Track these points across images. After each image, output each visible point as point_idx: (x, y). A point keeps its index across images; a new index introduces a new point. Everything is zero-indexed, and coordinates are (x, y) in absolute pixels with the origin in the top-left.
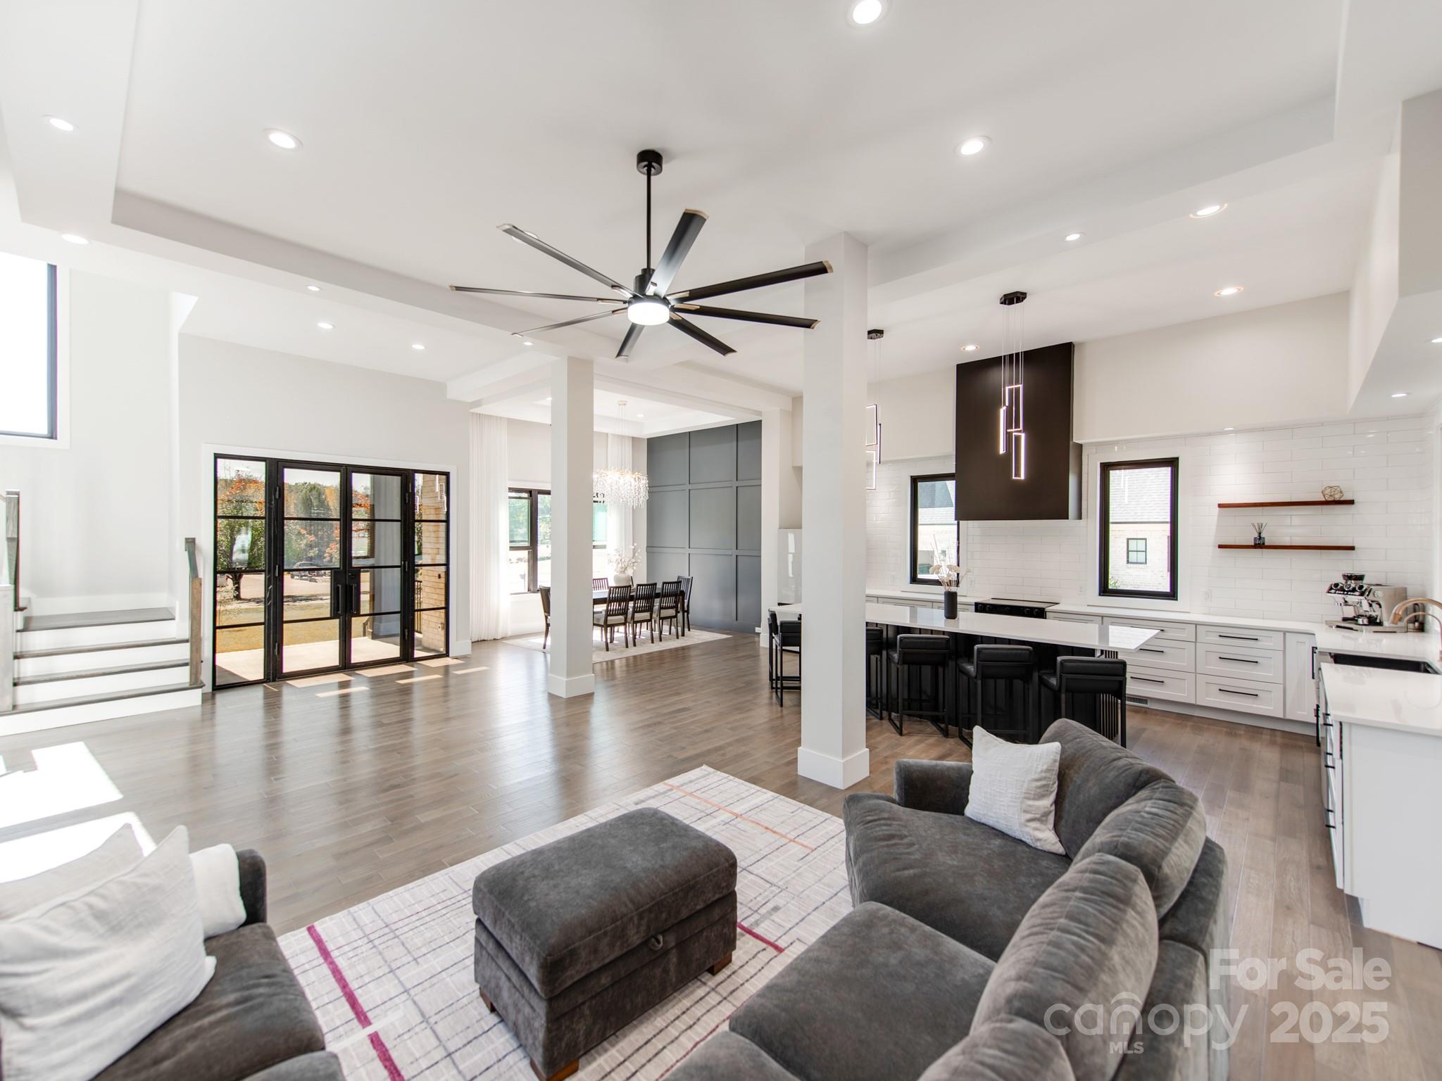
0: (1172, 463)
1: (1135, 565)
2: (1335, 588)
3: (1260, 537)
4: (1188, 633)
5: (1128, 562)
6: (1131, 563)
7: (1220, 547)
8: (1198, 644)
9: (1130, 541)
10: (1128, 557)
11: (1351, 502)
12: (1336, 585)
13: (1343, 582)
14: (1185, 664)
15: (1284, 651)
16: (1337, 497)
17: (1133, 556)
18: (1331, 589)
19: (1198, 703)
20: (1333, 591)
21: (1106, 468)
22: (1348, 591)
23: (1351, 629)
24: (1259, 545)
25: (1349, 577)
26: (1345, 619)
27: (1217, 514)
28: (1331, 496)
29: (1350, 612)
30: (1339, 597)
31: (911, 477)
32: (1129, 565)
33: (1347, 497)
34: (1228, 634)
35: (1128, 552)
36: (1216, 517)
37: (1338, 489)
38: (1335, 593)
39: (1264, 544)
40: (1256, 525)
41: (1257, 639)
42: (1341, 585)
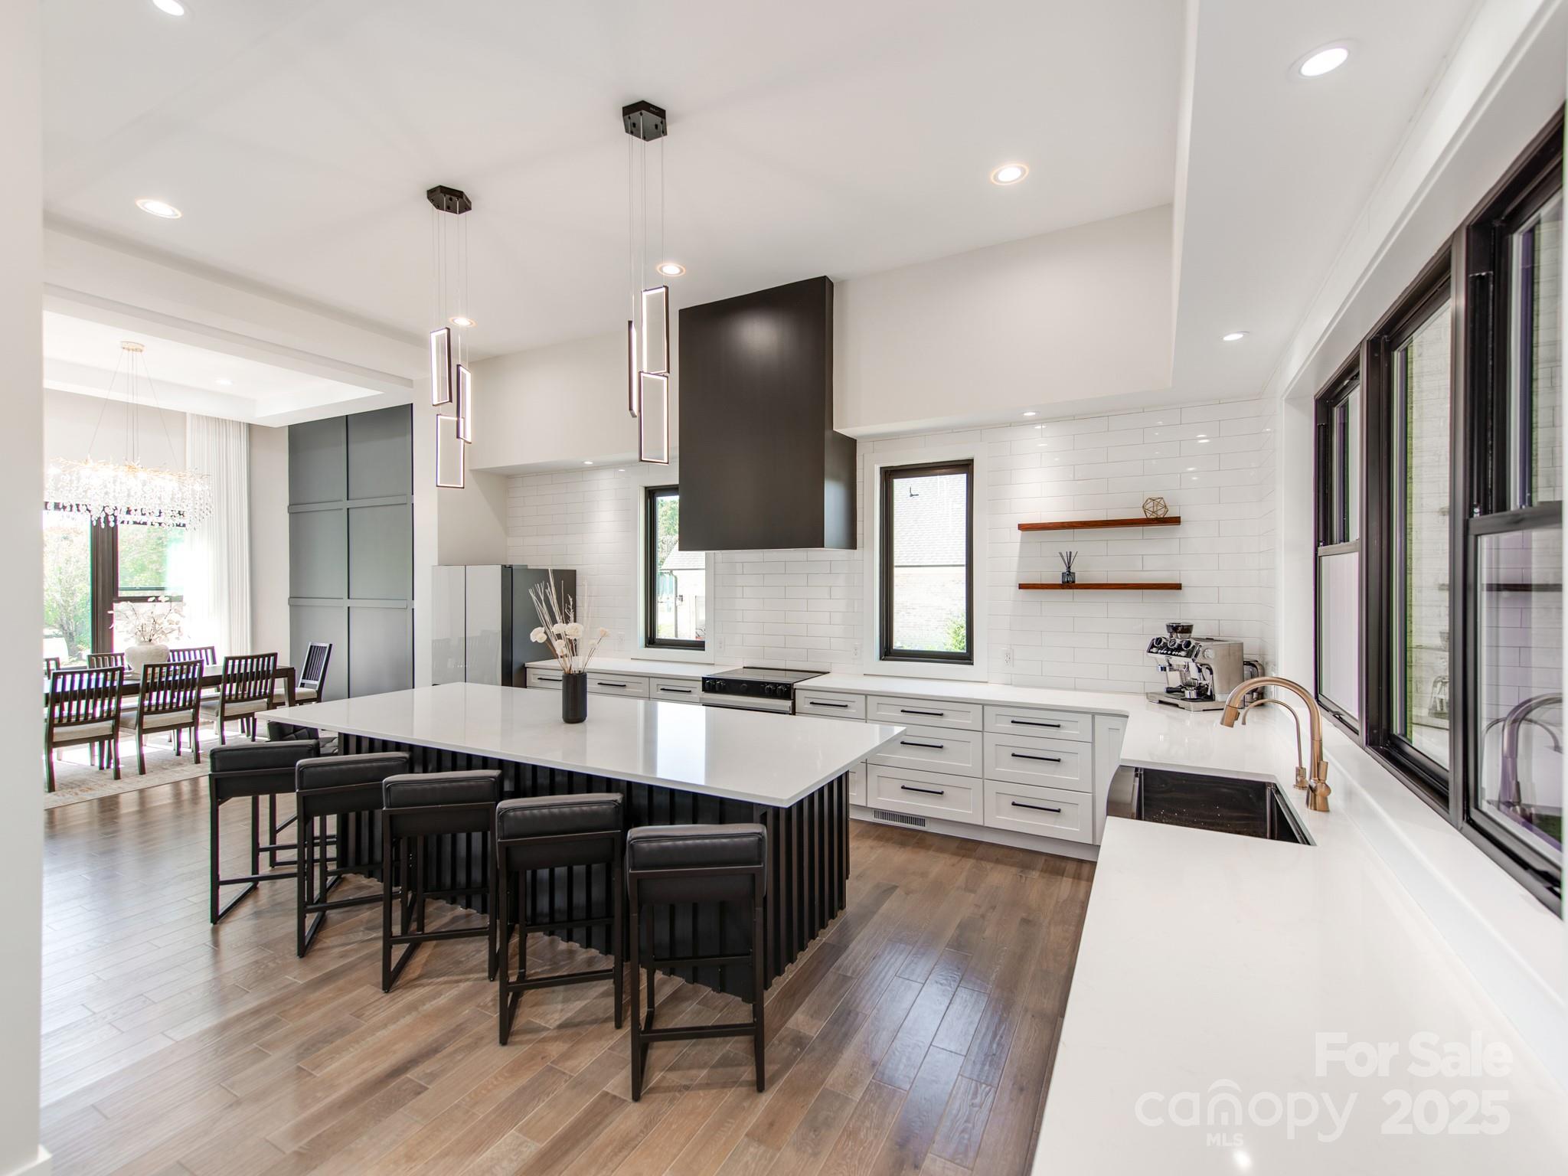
0: (965, 466)
2: (1157, 645)
3: (1069, 572)
4: (972, 719)
7: (1022, 586)
8: (985, 733)
11: (1176, 521)
12: (1159, 640)
13: (1167, 635)
14: (970, 765)
15: (1093, 743)
16: (1160, 514)
18: (1153, 646)
19: (986, 825)
20: (1154, 650)
21: (889, 475)
22: (1172, 650)
23: (1176, 706)
24: (1069, 583)
25: (1174, 629)
26: (1170, 691)
27: (1019, 539)
28: (1153, 512)
29: (1175, 680)
30: (1162, 659)
31: (646, 488)
33: (1171, 514)
34: (1025, 719)
36: (1018, 544)
37: (1162, 502)
38: (1157, 653)
39: (1074, 582)
40: (1064, 555)
41: (1058, 726)
42: (1164, 640)
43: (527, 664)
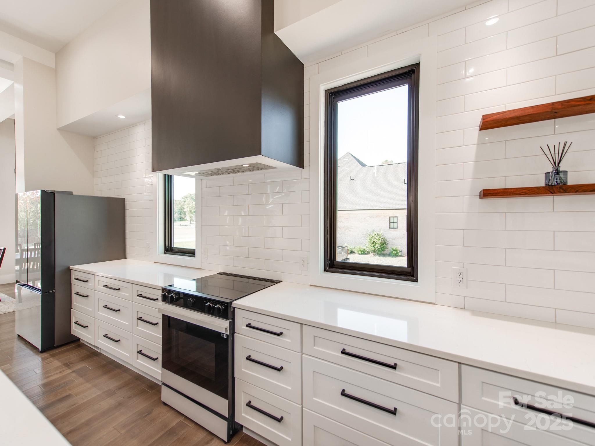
1: (393, 229)
5: (390, 228)
6: (391, 228)
7: (486, 194)
9: (391, 218)
10: (390, 226)
17: (392, 225)
32: (391, 229)
35: (390, 223)
43: (72, 267)
